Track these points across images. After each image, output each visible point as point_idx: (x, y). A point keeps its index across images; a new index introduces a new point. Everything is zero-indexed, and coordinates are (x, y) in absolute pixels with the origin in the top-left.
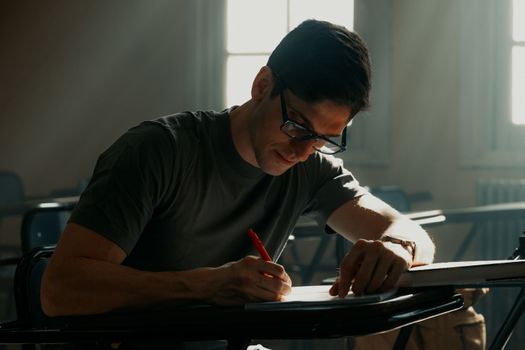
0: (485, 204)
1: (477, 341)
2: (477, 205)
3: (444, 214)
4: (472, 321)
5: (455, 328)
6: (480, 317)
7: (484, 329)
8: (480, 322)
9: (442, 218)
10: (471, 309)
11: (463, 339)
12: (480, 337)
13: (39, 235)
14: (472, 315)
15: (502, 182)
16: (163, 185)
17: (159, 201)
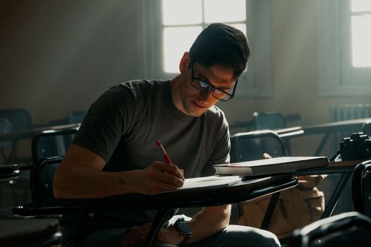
0: (336, 120)
1: (319, 208)
2: (331, 122)
3: (303, 129)
4: (315, 196)
5: (305, 200)
6: (320, 194)
7: (323, 200)
8: (321, 197)
9: (302, 132)
10: (315, 189)
11: (309, 207)
12: (320, 206)
13: (43, 150)
14: (316, 192)
15: (347, 106)
16: (127, 123)
17: (124, 132)
